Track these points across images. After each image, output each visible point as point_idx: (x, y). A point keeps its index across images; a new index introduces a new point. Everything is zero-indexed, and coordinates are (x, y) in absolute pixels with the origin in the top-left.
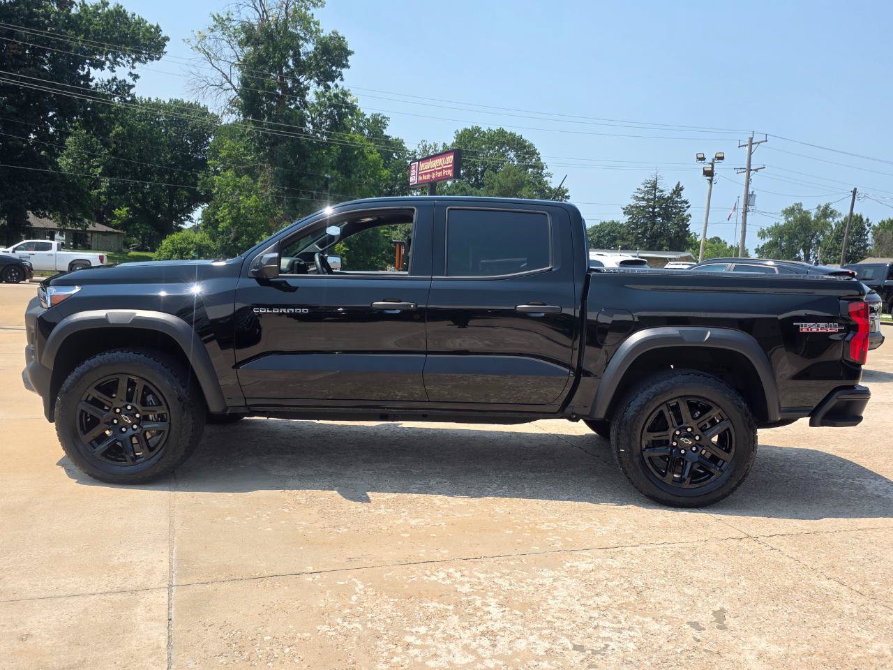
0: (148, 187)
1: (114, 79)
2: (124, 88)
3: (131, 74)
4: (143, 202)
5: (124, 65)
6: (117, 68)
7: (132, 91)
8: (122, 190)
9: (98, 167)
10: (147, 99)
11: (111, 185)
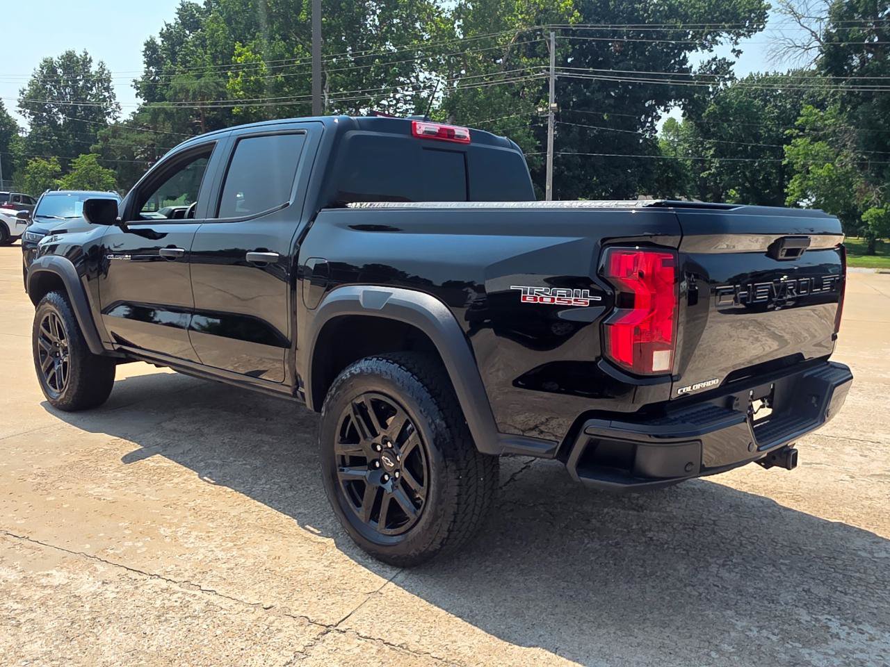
0: (757, 164)
1: (714, 59)
2: (723, 68)
3: (734, 51)
4: (753, 181)
5: (722, 44)
6: (715, 47)
7: (731, 68)
8: (732, 169)
9: (710, 148)
10: (764, 74)
11: (721, 166)
